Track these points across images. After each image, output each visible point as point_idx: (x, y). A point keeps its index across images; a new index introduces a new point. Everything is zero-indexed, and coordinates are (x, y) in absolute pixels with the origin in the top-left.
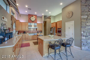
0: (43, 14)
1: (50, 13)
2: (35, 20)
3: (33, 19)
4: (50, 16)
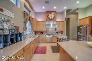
0: (65, 8)
2: (54, 17)
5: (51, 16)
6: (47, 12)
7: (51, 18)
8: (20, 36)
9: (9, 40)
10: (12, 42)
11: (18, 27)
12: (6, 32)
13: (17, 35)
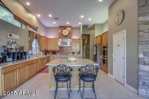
0: (80, 23)
1: (90, 19)
2: (69, 34)
3: (66, 32)
4: (94, 25)
5: (65, 32)
6: (61, 27)
7: (64, 34)
8: (24, 55)
9: (16, 57)
10: (18, 58)
11: (23, 47)
12: (14, 51)
13: (21, 53)
